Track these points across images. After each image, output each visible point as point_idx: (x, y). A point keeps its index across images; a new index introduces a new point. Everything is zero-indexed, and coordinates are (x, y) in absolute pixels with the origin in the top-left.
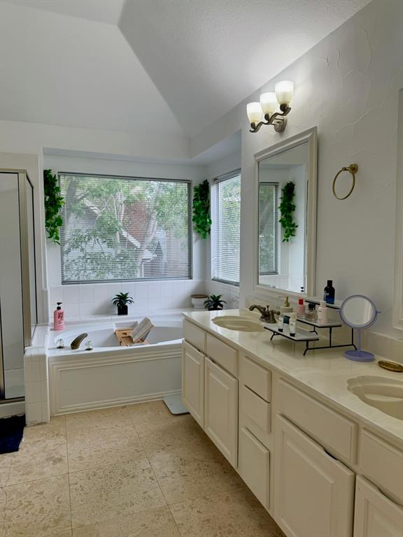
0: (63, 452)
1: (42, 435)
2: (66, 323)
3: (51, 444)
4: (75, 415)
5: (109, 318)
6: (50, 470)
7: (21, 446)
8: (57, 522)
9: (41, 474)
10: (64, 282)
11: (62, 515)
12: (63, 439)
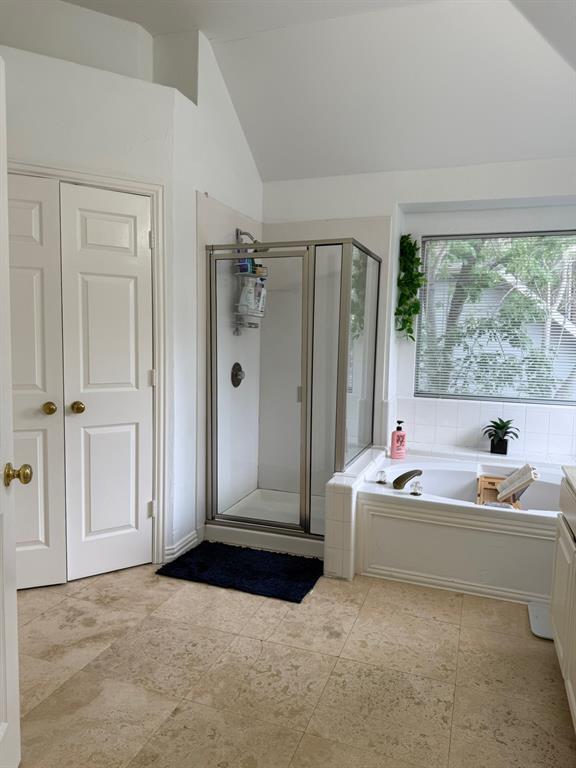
0: (347, 626)
1: (335, 594)
2: (409, 451)
3: (339, 609)
4: (387, 582)
5: (475, 455)
6: (319, 643)
7: (306, 599)
8: (293, 713)
9: (309, 643)
10: (418, 394)
11: (303, 709)
12: (354, 609)
